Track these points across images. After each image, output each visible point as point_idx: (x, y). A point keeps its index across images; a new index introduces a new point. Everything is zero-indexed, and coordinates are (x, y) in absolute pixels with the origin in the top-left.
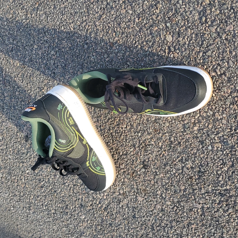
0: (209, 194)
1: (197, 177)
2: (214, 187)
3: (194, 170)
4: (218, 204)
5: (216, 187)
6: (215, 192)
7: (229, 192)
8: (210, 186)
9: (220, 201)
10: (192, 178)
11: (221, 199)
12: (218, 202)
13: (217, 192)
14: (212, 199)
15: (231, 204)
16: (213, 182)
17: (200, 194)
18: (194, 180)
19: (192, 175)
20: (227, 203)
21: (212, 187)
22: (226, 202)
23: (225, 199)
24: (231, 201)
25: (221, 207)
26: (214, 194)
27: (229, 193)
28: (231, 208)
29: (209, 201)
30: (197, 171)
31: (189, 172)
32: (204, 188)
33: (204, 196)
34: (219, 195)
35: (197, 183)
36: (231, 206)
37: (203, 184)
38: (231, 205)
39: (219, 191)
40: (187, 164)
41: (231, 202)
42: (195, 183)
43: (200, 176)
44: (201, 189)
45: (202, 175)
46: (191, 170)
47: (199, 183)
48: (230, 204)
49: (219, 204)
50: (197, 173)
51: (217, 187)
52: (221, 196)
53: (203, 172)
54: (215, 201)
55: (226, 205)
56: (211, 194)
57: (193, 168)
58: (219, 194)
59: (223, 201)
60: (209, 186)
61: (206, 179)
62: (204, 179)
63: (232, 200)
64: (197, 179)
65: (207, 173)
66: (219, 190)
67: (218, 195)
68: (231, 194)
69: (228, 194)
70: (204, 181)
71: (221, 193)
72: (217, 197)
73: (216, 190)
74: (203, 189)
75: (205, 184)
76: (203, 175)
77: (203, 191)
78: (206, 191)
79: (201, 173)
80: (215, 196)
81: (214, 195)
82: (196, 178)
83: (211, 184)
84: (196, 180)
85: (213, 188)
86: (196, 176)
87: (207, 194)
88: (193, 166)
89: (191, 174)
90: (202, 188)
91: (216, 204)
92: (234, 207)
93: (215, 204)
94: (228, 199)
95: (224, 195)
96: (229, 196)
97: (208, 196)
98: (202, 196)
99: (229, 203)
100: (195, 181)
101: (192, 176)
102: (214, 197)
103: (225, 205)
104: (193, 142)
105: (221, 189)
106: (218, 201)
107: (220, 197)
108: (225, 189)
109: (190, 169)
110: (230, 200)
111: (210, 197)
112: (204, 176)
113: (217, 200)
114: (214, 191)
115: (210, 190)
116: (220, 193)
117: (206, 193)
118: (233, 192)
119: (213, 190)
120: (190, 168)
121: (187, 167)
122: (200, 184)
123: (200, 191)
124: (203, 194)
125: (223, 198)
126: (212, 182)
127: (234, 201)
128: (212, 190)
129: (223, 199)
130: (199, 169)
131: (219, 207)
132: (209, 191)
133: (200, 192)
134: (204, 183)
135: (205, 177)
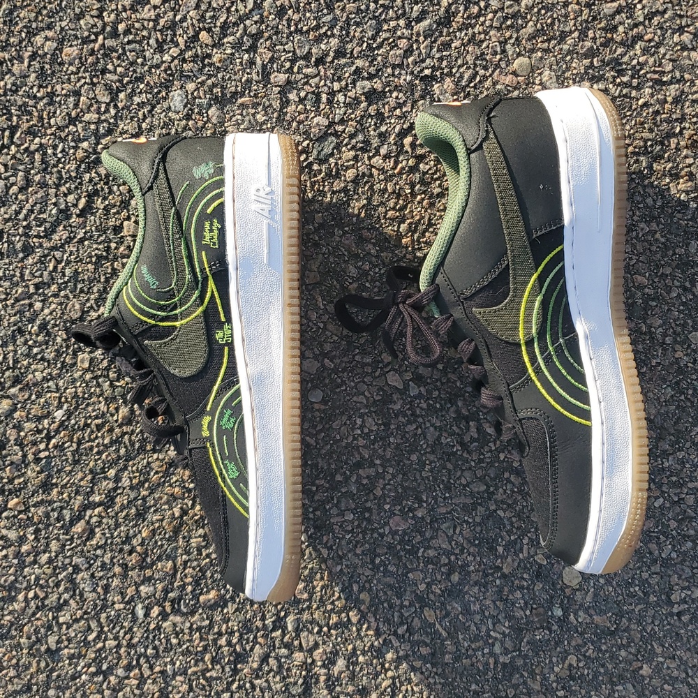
0: (656, 76)
1: (673, 142)
2: (630, 98)
3: (672, 168)
4: (642, 37)
5: (625, 96)
6: (635, 78)
7: (590, 71)
8: (640, 102)
9: (632, 46)
10: (690, 142)
11: (625, 54)
12: (639, 43)
13: (625, 79)
14: (652, 59)
15: (599, 29)
16: (628, 114)
17: (688, 84)
18: (687, 133)
19: (685, 152)
20: (609, 36)
21: (638, 100)
22: (612, 39)
23: (610, 51)
24: (594, 39)
25: (636, 25)
26: (642, 72)
27: (591, 66)
28: (605, 15)
29: (665, 54)
30: (663, 161)
31: (690, 166)
32: (665, 101)
33: (678, 74)
34: (624, 67)
35: (681, 123)
36: (602, 25)
37: (664, 116)
38: (599, 26)
39: (618, 80)
40: (687, 193)
41: (598, 36)
42: (687, 125)
43: (662, 143)
44: (676, 101)
45: (651, 146)
46: (682, 169)
47: (677, 120)
48: (603, 29)
49: (640, 37)
50: (666, 155)
51: (620, 96)
52: (621, 64)
53: (646, 153)
54: (645, 51)
55: (615, 28)
56: (648, 76)
57: (671, 175)
58: (623, 70)
59: (622, 43)
60: (646, 105)
61: (644, 128)
62: (651, 130)
63: (588, 44)
64: (675, 135)
65: (635, 147)
66: (619, 85)
67: (629, 67)
68: (586, 62)
69: (595, 63)
70: (654, 124)
71: (618, 71)
72: (635, 62)
73: (627, 85)
74: (669, 99)
75: (657, 113)
76: (649, 143)
77: (673, 90)
78: (664, 88)
79: (652, 152)
80: (638, 67)
81: (641, 69)
82: (676, 141)
83: (635, 109)
84: (681, 133)
85: (634, 93)
86: (673, 146)
87: (665, 79)
88: (668, 180)
89: (686, 157)
90: (672, 103)
91: (646, 38)
92: (595, 18)
93: (650, 41)
94: (602, 48)
95: (608, 65)
96: (593, 57)
97: (664, 72)
98: (682, 77)
99: (604, 35)
100: (685, 132)
101: (687, 147)
102: (642, 65)
103: (621, 29)
104: (634, 257)
105: (611, 86)
106: (637, 47)
107: (625, 59)
108: (597, 82)
109: (683, 173)
110: (598, 43)
111: (659, 66)
112: (646, 141)
113: (638, 52)
114: (635, 82)
115: (647, 90)
116: (621, 73)
117: (664, 83)
118: (575, 68)
119: (638, 88)
120: (682, 177)
121: (690, 184)
122: (674, 116)
123: (683, 92)
124: (678, 82)
125: (615, 56)
126: (630, 116)
127: (587, 36)
128: (640, 89)
129: (619, 51)
130: (655, 165)
131: (641, 28)
132: (651, 87)
133: (686, 90)
134: (658, 119)
135: (646, 135)
